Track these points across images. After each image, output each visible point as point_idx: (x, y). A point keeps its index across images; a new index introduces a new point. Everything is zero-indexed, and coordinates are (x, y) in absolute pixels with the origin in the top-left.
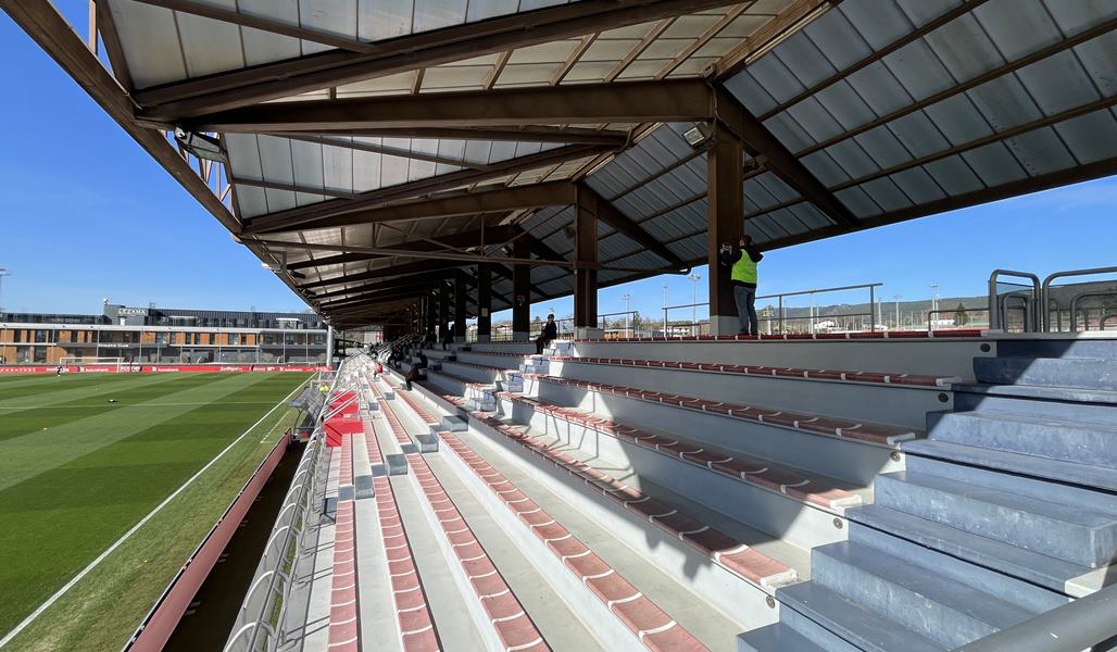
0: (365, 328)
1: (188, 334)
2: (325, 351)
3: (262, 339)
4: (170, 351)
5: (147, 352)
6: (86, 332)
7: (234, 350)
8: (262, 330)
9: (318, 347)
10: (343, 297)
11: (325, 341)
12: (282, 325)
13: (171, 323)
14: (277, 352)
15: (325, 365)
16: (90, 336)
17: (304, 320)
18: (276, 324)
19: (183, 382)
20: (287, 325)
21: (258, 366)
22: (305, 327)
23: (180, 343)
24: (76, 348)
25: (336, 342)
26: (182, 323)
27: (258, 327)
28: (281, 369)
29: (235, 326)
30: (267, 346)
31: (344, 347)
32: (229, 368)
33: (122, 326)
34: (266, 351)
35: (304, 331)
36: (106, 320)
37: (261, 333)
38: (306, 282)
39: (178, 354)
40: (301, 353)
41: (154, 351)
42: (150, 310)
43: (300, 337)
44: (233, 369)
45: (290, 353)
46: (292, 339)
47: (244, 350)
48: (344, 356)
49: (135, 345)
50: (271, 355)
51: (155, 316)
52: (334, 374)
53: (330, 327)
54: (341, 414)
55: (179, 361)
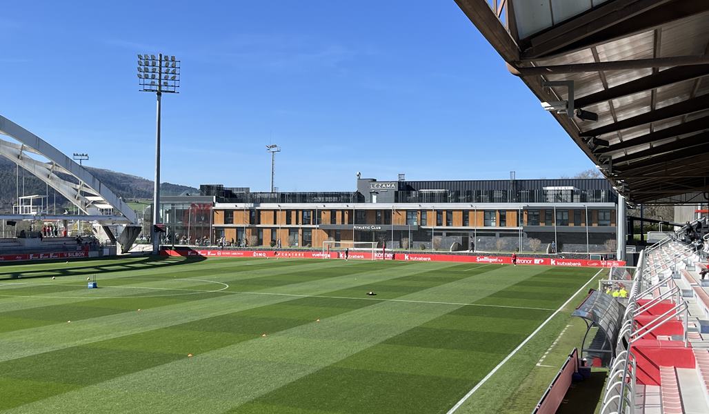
0: (677, 197)
1: (439, 212)
2: (614, 236)
3: (525, 218)
4: (422, 235)
5: (399, 235)
6: (343, 211)
7: (491, 233)
8: (525, 204)
9: (603, 229)
10: (646, 147)
11: (614, 219)
12: (551, 197)
13: (420, 199)
14: (545, 237)
15: (614, 257)
16: (346, 216)
17: (583, 187)
18: (543, 197)
19: (437, 275)
20: (558, 197)
21: (522, 257)
22: (583, 199)
23: (431, 225)
24: (336, 231)
25: (630, 220)
26: (432, 198)
27: (519, 201)
28: (553, 262)
29: (492, 200)
30: (534, 228)
31: (642, 231)
32: (486, 259)
33: (374, 205)
34: (532, 235)
35: (581, 205)
36: (359, 198)
37: (526, 209)
38: (595, 126)
39: (429, 239)
40: (578, 238)
41: (406, 234)
42: (399, 183)
43: (577, 215)
44: (491, 260)
45: (563, 240)
46: (565, 217)
47: (505, 234)
48: (643, 244)
49: (386, 227)
50: (538, 242)
51: (405, 190)
52: (632, 273)
53: (621, 198)
54: (653, 335)
55: (431, 247)
